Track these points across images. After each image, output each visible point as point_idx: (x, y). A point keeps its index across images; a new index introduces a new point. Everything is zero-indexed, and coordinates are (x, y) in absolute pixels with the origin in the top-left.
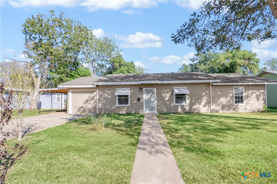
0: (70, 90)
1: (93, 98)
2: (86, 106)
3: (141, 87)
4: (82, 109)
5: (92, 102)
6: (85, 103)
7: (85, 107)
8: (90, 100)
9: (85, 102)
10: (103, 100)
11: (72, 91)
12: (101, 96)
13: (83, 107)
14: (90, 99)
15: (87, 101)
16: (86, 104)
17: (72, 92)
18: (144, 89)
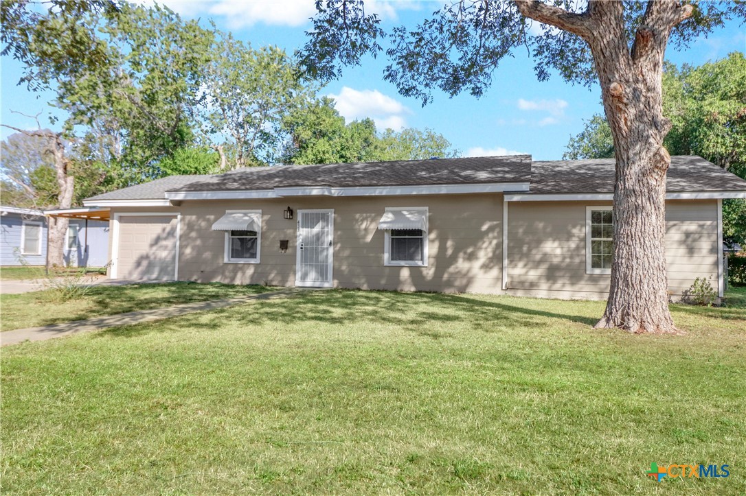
0: (116, 215)
1: (171, 233)
2: (154, 253)
3: (289, 207)
4: (145, 263)
5: (169, 243)
6: (152, 246)
7: (152, 257)
8: (166, 239)
9: (153, 243)
10: (195, 239)
11: (121, 217)
12: (190, 227)
13: (147, 257)
14: (165, 235)
15: (157, 240)
16: (154, 248)
17: (121, 220)
18: (300, 213)
